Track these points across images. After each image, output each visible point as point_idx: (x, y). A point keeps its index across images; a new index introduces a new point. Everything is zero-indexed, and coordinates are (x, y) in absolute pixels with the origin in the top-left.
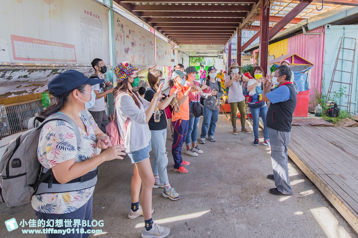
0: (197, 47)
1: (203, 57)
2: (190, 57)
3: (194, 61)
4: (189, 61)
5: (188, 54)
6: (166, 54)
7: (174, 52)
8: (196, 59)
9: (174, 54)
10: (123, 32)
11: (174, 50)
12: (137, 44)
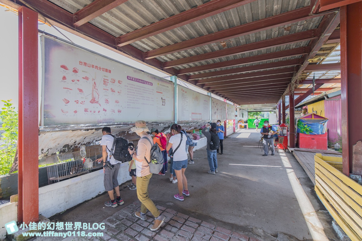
0: (254, 106)
1: (260, 112)
2: (248, 112)
3: (252, 114)
4: (248, 115)
5: (247, 110)
6: (232, 112)
7: (236, 110)
8: (254, 114)
9: (236, 111)
10: (214, 105)
11: (236, 109)
12: (219, 109)
